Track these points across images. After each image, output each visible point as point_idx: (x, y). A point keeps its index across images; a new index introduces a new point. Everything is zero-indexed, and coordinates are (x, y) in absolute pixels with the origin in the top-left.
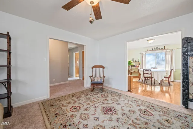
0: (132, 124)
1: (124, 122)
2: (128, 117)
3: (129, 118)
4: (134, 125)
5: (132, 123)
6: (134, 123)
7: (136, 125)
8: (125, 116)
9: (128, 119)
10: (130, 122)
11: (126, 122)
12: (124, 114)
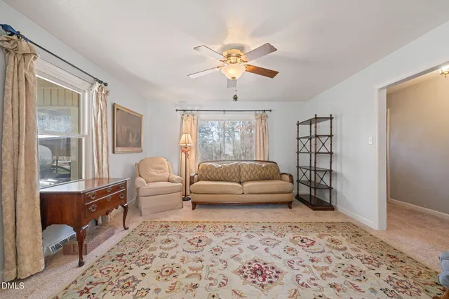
0: (199, 269)
1: (212, 266)
2: (212, 282)
3: (211, 279)
4: (195, 272)
5: (200, 272)
6: (196, 274)
7: (191, 272)
8: (220, 280)
9: (210, 276)
10: (204, 273)
11: (211, 268)
12: (224, 282)
